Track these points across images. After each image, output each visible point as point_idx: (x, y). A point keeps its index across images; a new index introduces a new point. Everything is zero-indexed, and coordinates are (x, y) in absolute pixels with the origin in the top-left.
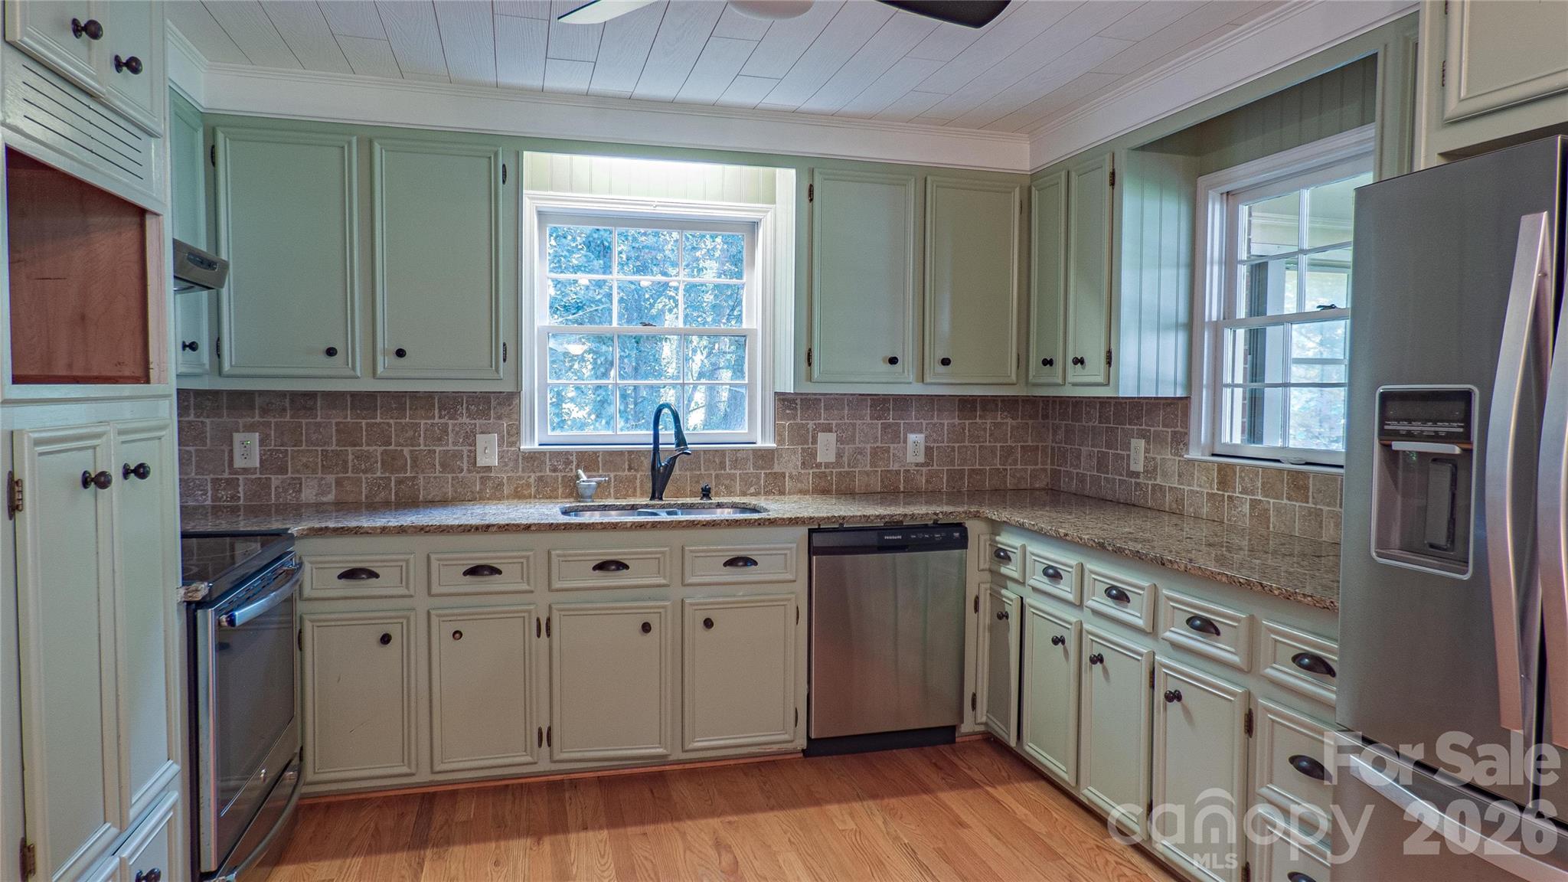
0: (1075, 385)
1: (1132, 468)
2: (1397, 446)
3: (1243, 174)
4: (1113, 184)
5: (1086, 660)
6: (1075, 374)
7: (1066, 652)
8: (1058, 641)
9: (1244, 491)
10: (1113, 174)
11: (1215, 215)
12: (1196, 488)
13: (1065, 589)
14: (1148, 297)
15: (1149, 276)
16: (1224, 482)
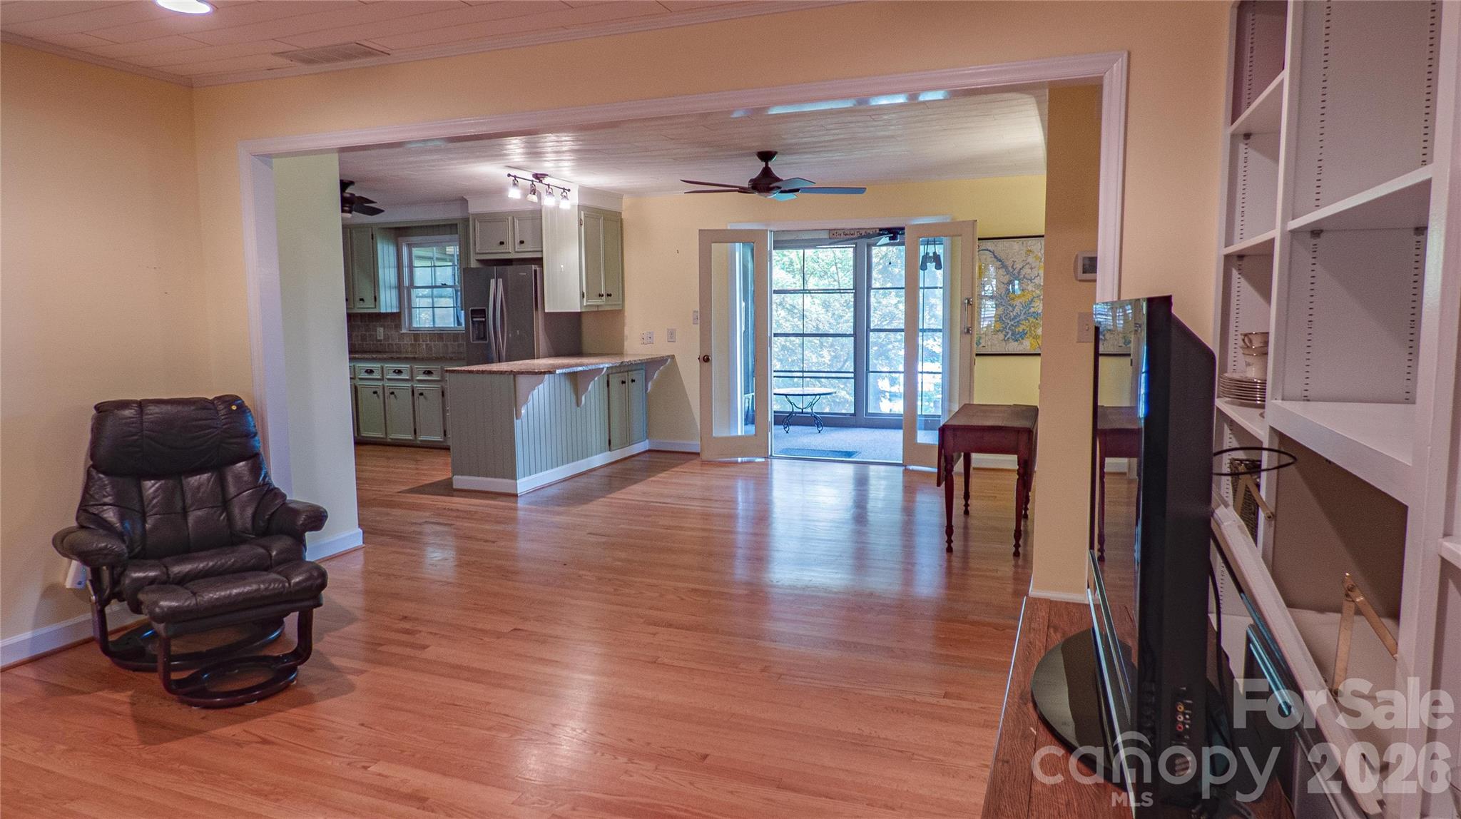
0: (358, 308)
1: (378, 338)
2: (474, 319)
3: (415, 239)
4: (372, 239)
5: (387, 394)
6: (360, 305)
7: (378, 396)
8: (375, 392)
9: (423, 341)
10: (372, 235)
11: (405, 250)
12: (405, 342)
13: (376, 375)
14: (387, 278)
15: (387, 271)
16: (416, 340)
